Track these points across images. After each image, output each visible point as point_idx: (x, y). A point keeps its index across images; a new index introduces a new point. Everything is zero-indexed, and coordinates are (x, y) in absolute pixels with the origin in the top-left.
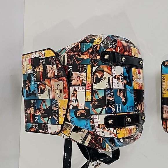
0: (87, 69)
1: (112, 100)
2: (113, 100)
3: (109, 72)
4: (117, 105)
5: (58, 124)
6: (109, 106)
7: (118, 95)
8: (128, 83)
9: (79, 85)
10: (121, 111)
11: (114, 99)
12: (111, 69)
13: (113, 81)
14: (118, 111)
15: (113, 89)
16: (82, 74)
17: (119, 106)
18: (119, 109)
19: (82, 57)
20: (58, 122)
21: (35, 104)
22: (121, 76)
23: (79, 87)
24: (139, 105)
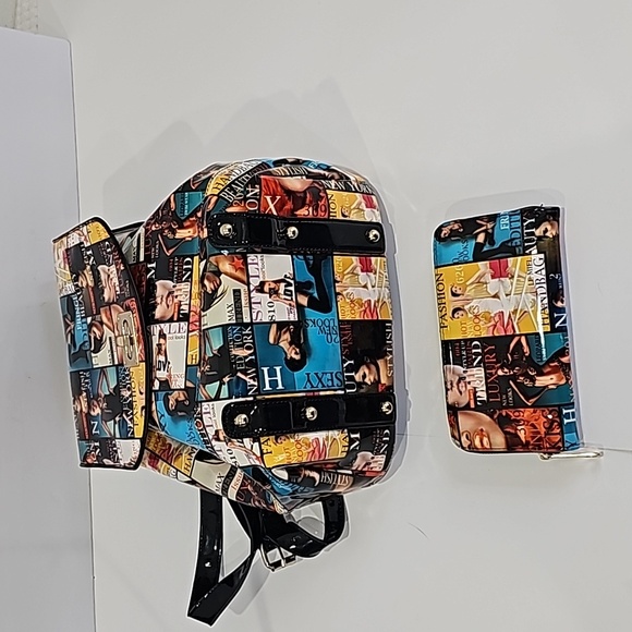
0: (191, 270)
1: (246, 357)
2: (250, 355)
3: (238, 274)
4: (265, 369)
5: (134, 438)
6: (239, 374)
7: (271, 341)
8: (312, 304)
9: (171, 320)
10: (280, 387)
11: (254, 354)
12: (246, 263)
13: (253, 300)
14: (268, 388)
15: (251, 324)
16: (179, 286)
17: (272, 373)
18: (274, 384)
19: (181, 234)
20: (133, 433)
21: (87, 383)
22: (283, 285)
23: (173, 324)
24: (364, 369)
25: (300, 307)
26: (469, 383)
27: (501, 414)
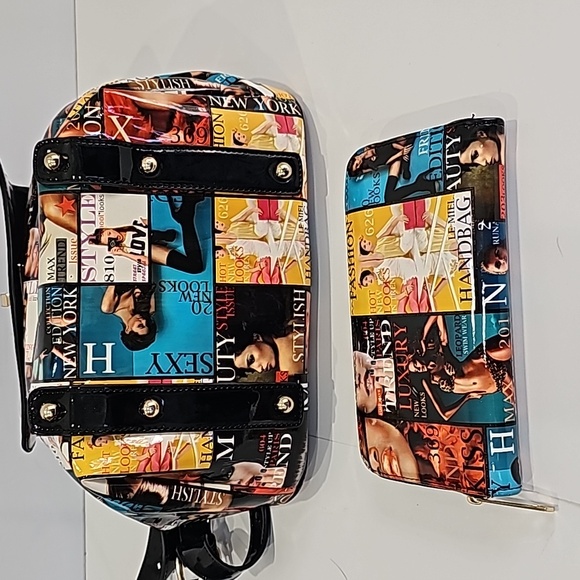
1: (64, 329)
2: (70, 326)
4: (90, 346)
6: (54, 351)
7: (104, 308)
10: (109, 370)
13: (83, 254)
14: (90, 370)
15: (79, 285)
17: (99, 351)
18: (99, 366)
24: (251, 351)
25: (154, 266)
26: (377, 379)
27: (412, 429)
